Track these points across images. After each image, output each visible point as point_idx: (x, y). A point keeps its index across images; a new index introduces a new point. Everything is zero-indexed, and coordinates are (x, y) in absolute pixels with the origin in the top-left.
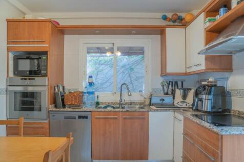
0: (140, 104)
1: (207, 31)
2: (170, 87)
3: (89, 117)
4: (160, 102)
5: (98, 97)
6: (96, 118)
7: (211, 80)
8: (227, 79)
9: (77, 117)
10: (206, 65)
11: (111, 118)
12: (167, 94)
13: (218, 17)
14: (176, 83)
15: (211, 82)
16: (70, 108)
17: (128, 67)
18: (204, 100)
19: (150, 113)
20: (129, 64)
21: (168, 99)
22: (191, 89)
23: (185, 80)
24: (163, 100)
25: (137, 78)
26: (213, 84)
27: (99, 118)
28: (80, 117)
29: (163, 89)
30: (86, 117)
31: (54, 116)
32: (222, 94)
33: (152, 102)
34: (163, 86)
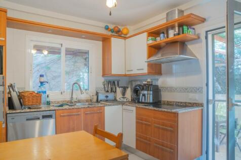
0: (87, 101)
1: (149, 46)
2: (110, 86)
3: (54, 116)
4: (105, 98)
5: (48, 96)
6: (61, 116)
7: (149, 80)
8: (158, 80)
9: (41, 117)
10: (148, 70)
11: (74, 115)
12: (108, 91)
13: (158, 39)
14: (114, 82)
15: (149, 82)
16: (30, 108)
17: (44, 65)
18: (146, 95)
19: (106, 107)
20: (45, 63)
21: (111, 96)
22: (128, 88)
23: (119, 80)
24: (107, 97)
25: (54, 76)
26: (151, 83)
27: (64, 116)
28: (44, 117)
29: (105, 87)
30: (50, 116)
31: (13, 118)
32: (156, 91)
33: (99, 99)
34: (104, 85)
